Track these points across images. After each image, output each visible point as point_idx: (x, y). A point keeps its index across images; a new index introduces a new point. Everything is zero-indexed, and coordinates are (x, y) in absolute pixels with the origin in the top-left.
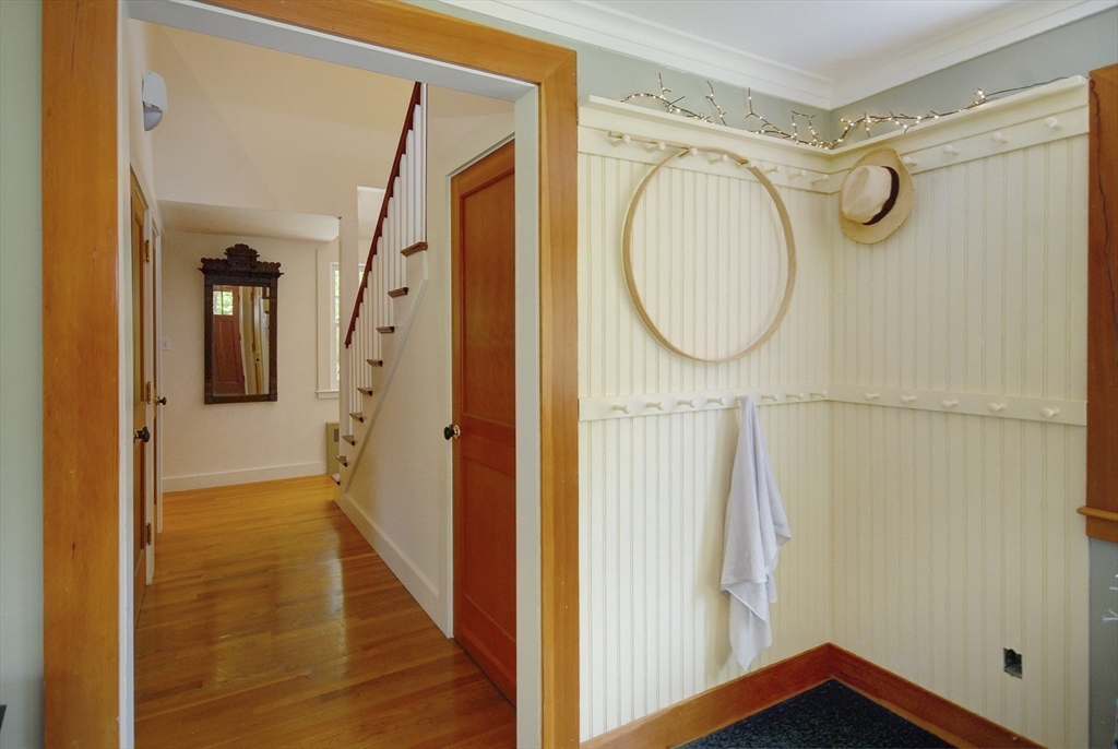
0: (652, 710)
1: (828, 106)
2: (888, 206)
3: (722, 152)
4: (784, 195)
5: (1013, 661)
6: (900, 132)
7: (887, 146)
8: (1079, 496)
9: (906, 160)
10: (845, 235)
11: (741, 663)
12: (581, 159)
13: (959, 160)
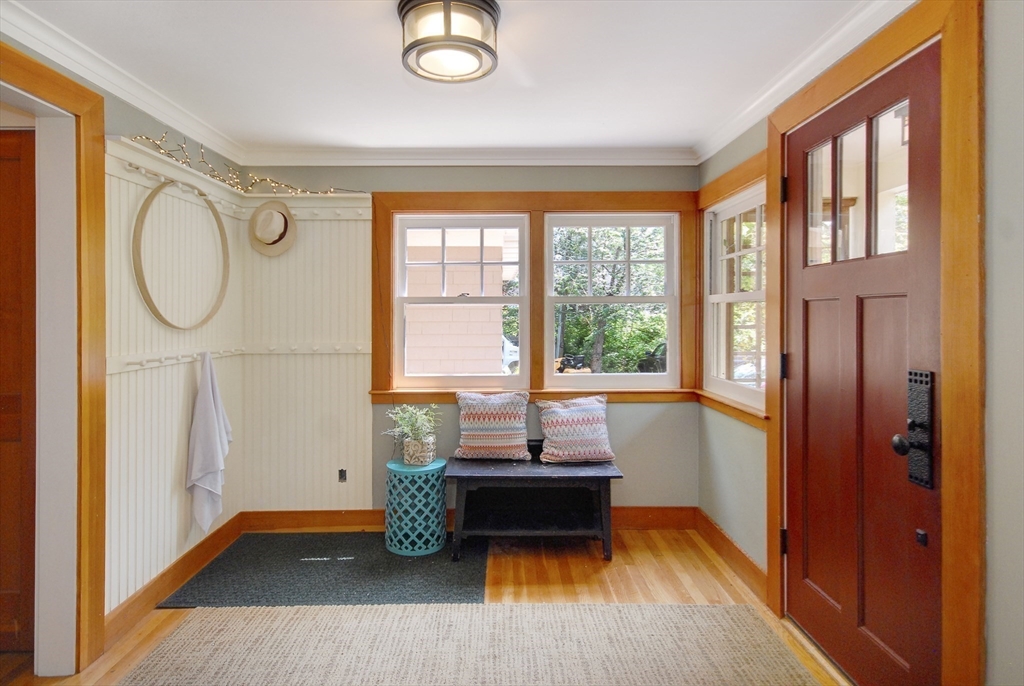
0: (147, 581)
1: (241, 163)
2: (282, 236)
3: (193, 187)
4: (224, 219)
5: (342, 475)
6: (290, 195)
7: (282, 201)
8: (369, 386)
9: (293, 212)
10: (252, 247)
11: (204, 528)
12: (107, 177)
13: (318, 218)
